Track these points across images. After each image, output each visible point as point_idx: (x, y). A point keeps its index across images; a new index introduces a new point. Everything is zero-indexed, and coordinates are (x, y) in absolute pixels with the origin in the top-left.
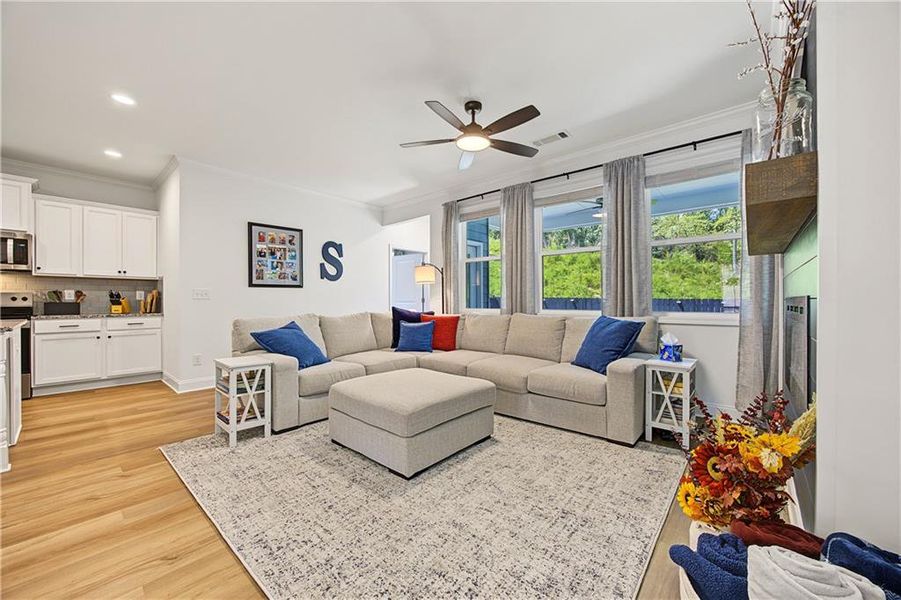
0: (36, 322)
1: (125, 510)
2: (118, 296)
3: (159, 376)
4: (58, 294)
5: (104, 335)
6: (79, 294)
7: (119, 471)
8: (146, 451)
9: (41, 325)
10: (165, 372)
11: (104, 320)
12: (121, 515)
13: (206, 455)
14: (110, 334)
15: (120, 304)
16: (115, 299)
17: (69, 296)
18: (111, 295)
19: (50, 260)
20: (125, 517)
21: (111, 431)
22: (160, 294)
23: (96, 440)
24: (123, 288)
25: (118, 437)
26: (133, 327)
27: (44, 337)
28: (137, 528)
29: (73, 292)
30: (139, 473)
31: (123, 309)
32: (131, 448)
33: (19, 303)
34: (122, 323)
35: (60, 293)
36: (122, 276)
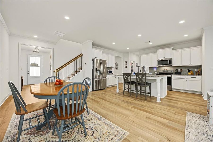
0: (172, 76)
1: (169, 121)
2: (190, 70)
3: (201, 93)
4: (177, 70)
5: (185, 80)
6: (181, 70)
7: (174, 112)
8: (183, 111)
9: (173, 76)
10: (203, 93)
11: (186, 76)
12: (167, 121)
13: (198, 121)
14: (187, 79)
15: (190, 72)
16: (189, 71)
17: (179, 70)
18: (188, 70)
19: (175, 63)
20: (168, 122)
21: (180, 102)
22: (201, 69)
23: (175, 103)
24: (191, 68)
25: (180, 105)
26: (193, 78)
27: (174, 79)
28: (168, 127)
29: (180, 69)
30: (178, 115)
31: (191, 73)
32: (181, 108)
33: (171, 72)
34: (190, 77)
35: (178, 70)
36: (191, 65)
